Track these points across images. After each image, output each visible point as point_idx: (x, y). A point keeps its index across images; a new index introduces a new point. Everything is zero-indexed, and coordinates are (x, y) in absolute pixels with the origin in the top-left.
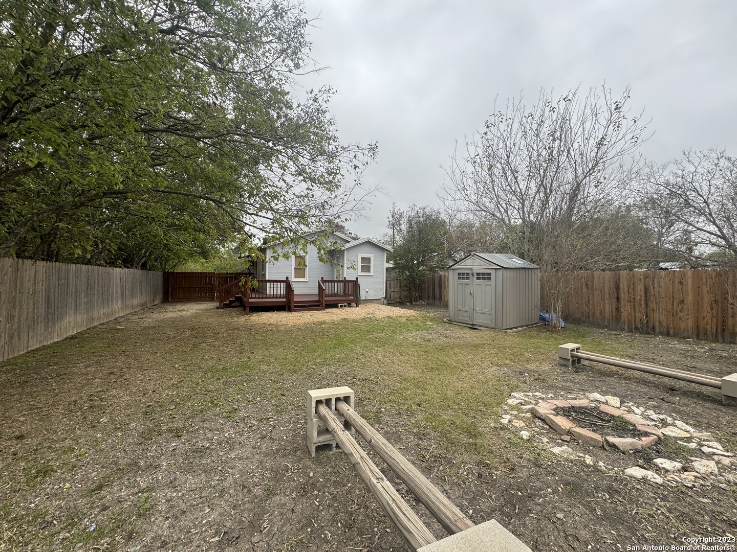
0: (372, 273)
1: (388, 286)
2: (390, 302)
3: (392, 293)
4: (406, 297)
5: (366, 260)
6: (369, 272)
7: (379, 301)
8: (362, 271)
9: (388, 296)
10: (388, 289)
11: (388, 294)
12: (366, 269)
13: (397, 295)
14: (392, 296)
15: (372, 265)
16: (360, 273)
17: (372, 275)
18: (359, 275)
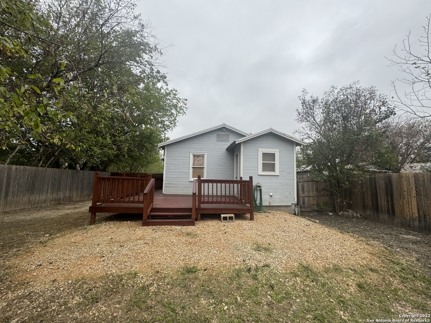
1: (300, 188)
2: (304, 210)
3: (306, 199)
4: (326, 204)
5: (269, 157)
6: (274, 170)
7: (289, 208)
8: (264, 170)
9: (301, 202)
10: (301, 192)
11: (301, 199)
12: (269, 166)
13: (313, 202)
14: (306, 202)
15: (277, 162)
16: (261, 172)
17: (278, 174)
18: (259, 174)
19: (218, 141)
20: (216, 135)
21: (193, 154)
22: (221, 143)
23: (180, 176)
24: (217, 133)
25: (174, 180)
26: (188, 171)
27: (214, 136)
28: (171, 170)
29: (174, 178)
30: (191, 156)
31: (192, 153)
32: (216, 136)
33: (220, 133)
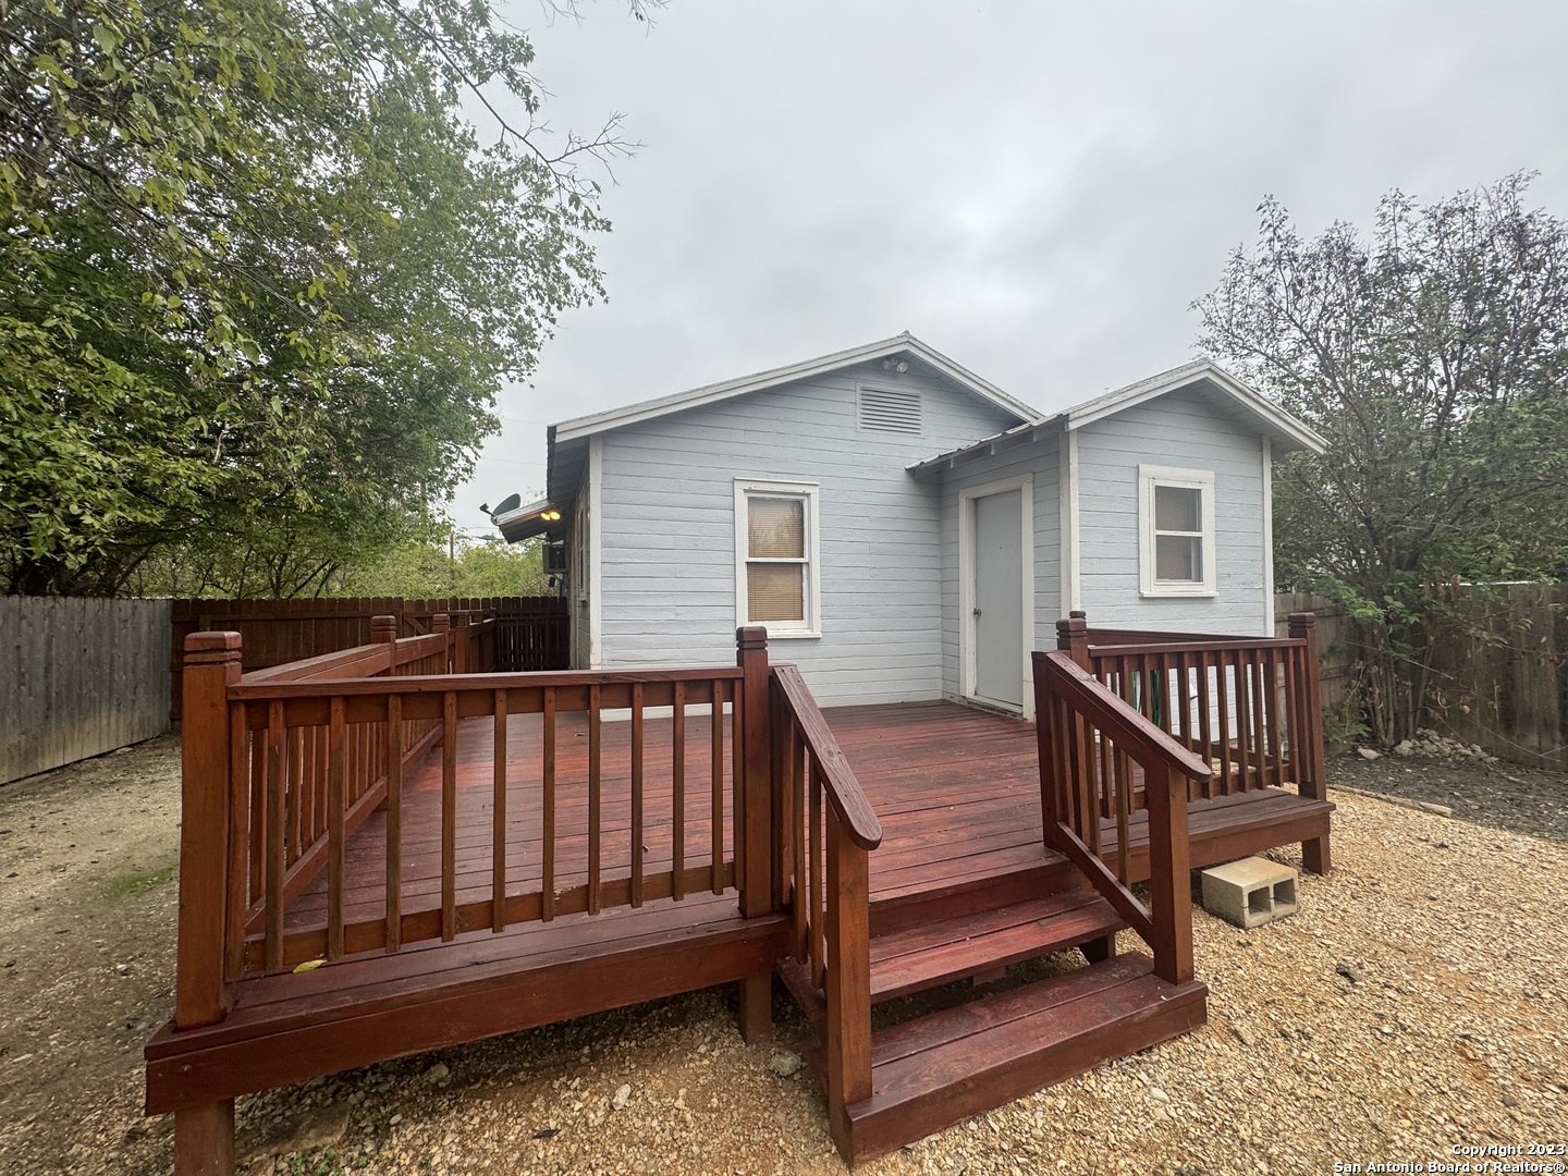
0: (1207, 588)
6: (1197, 572)
8: (1161, 574)
15: (1208, 533)
16: (1150, 584)
17: (1211, 593)
18: (1146, 593)
19: (870, 424)
20: (859, 391)
21: (750, 491)
22: (882, 437)
23: (685, 615)
24: (862, 385)
25: (651, 639)
26: (727, 585)
27: (850, 397)
28: (631, 584)
29: (652, 629)
30: (742, 502)
31: (747, 486)
32: (859, 397)
33: (877, 387)
